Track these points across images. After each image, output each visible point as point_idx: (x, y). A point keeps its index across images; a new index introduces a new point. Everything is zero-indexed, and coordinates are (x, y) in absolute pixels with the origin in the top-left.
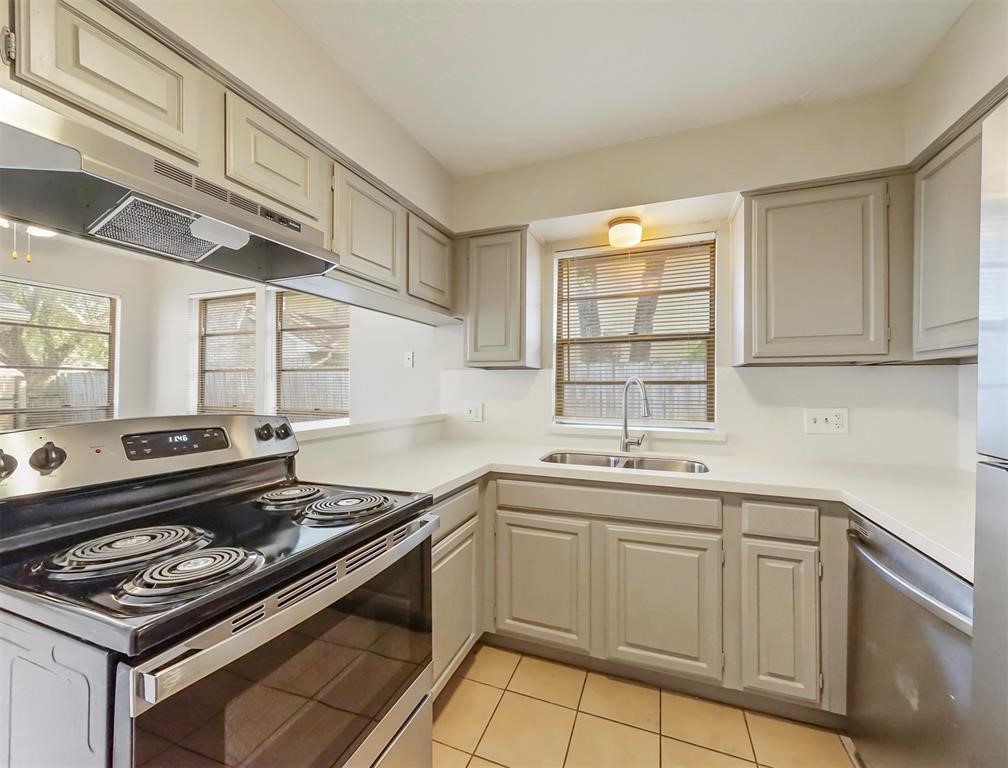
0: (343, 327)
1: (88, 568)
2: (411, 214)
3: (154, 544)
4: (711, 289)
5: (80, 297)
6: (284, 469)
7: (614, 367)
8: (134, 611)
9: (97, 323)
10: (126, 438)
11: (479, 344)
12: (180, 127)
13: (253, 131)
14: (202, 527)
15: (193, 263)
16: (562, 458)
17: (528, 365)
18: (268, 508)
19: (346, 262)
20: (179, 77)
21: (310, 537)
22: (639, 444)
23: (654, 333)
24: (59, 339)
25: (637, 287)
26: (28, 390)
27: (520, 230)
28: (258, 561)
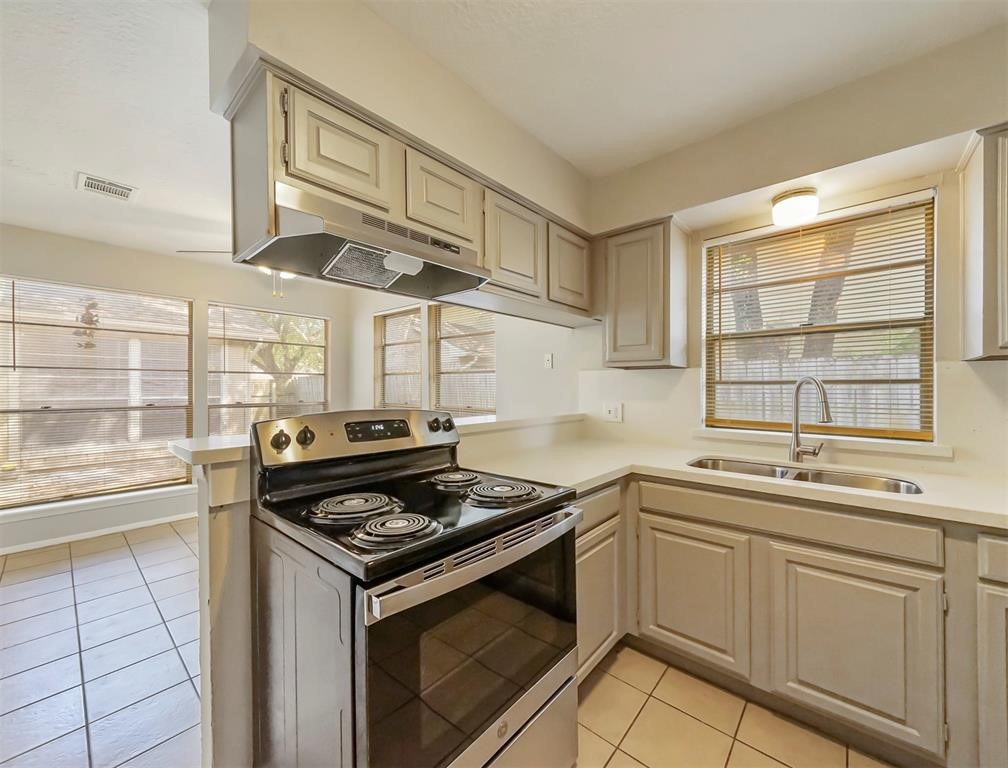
0: (490, 333)
1: (330, 516)
2: (551, 223)
3: (368, 506)
4: (928, 262)
5: (304, 320)
6: (448, 456)
7: (780, 363)
8: (363, 551)
9: (313, 339)
10: (347, 425)
11: (619, 343)
12: (377, 185)
13: (425, 175)
14: (396, 497)
15: (383, 289)
16: (715, 464)
17: (673, 363)
18: (439, 488)
19: (497, 276)
20: (375, 145)
21: (470, 516)
22: (814, 454)
23: (839, 322)
24: (293, 351)
25: (813, 268)
26: (277, 388)
27: (663, 223)
28: (438, 528)
